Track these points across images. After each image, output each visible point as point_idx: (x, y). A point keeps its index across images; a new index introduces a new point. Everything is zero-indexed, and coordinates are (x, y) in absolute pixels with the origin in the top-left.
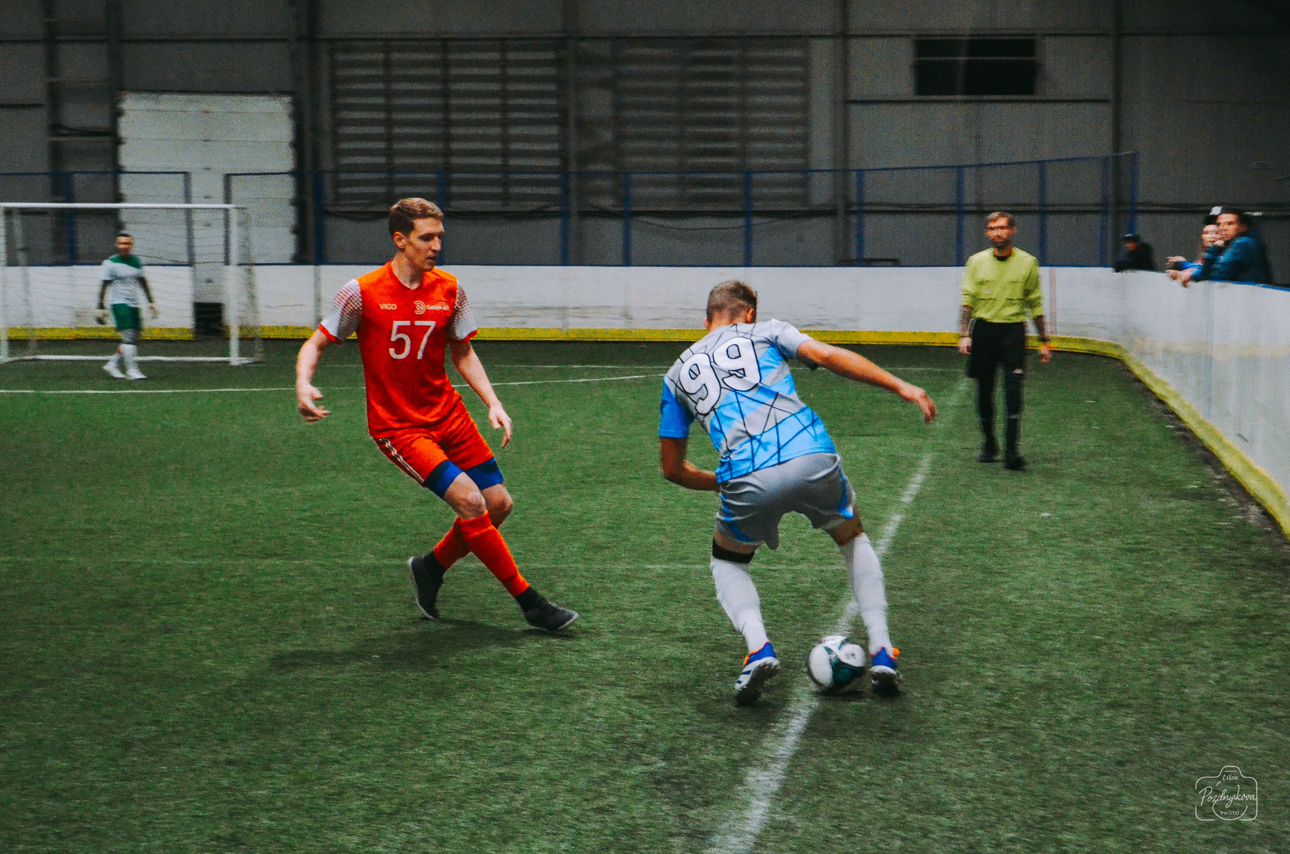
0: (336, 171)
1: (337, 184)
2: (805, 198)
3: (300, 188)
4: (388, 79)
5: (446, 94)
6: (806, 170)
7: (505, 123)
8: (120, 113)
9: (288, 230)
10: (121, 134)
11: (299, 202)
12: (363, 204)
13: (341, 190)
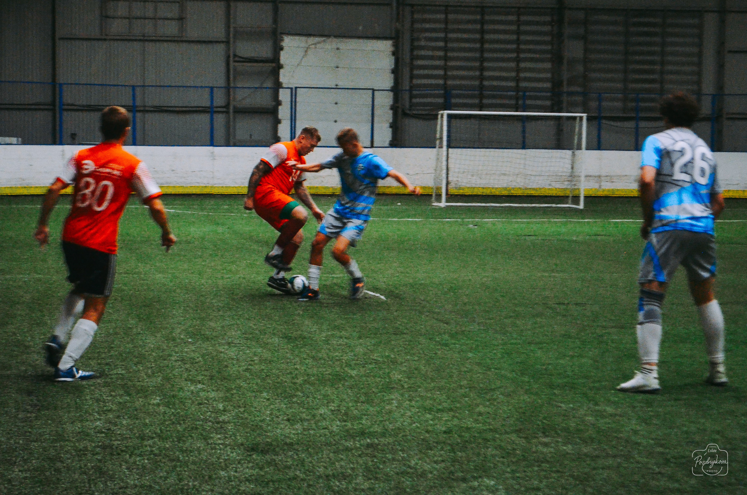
0: (411, 88)
1: (411, 97)
3: (396, 99)
4: (446, 31)
5: (482, 41)
6: (699, 94)
8: (282, 49)
9: (388, 125)
10: (282, 61)
11: (394, 108)
12: (428, 110)
13: (414, 100)
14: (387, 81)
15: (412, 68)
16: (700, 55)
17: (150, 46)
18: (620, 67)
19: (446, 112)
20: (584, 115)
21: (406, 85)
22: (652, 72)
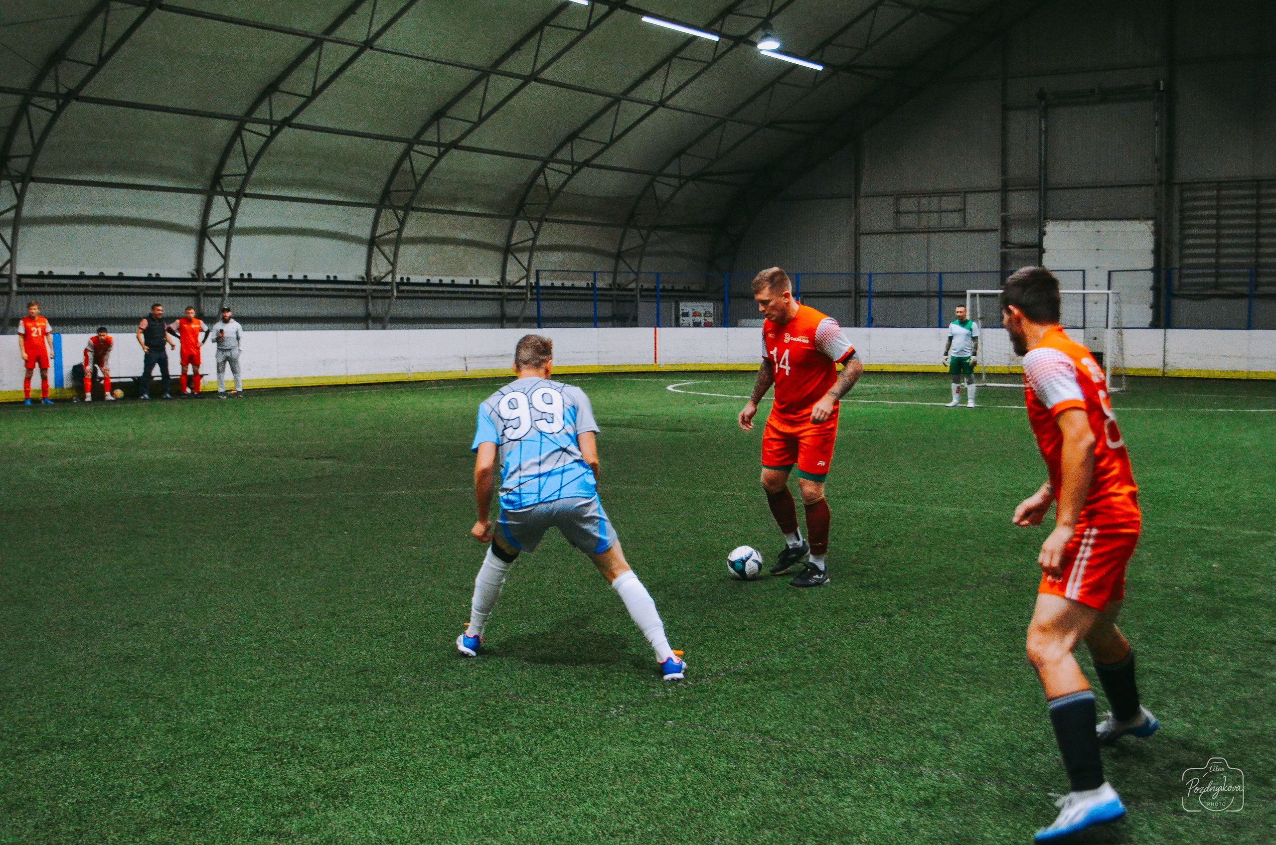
0: (1181, 268)
1: (1182, 276)
3: (1157, 279)
4: (1219, 208)
5: (1258, 216)
8: (1045, 234)
9: (1148, 306)
10: (1045, 246)
11: (1155, 289)
12: (1197, 290)
13: (1187, 280)
14: (1149, 263)
15: (1183, 247)
17: (934, 237)
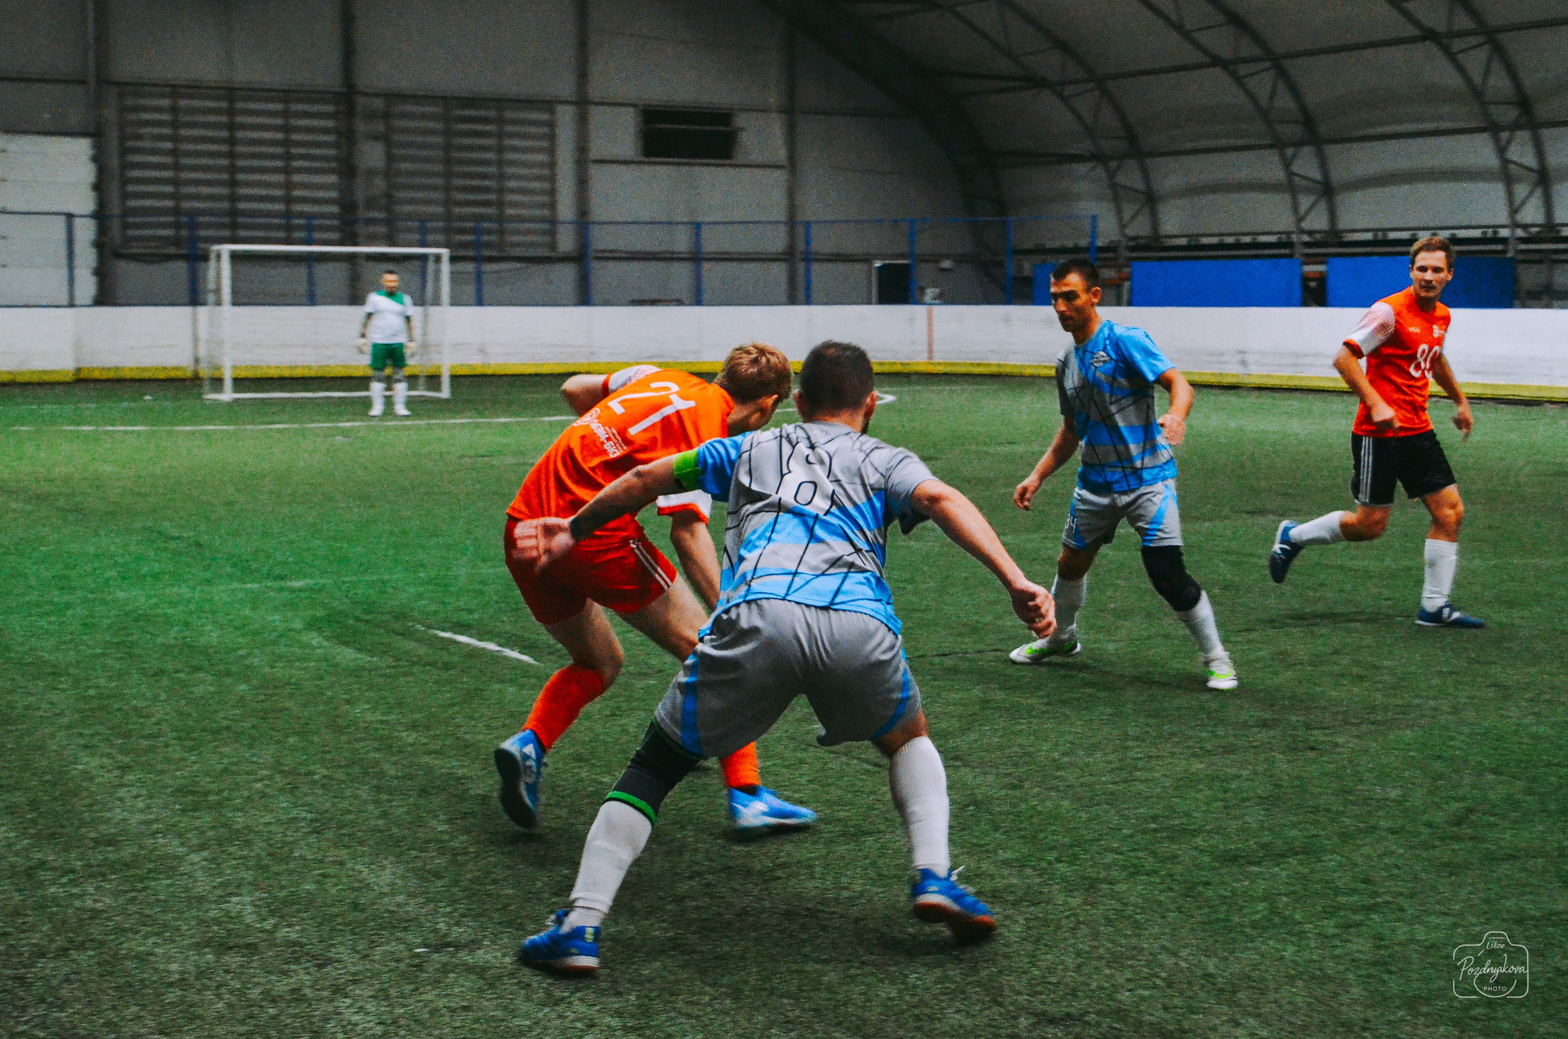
1: (126, 226)
2: (553, 246)
3: (99, 230)
4: (175, 125)
5: (232, 141)
6: (553, 222)
7: (287, 171)
9: (91, 271)
11: (99, 244)
12: (150, 247)
13: (132, 232)
15: (124, 182)
16: (552, 165)
18: (440, 182)
19: (226, 249)
20: (444, 252)
21: (115, 208)
22: (486, 190)
